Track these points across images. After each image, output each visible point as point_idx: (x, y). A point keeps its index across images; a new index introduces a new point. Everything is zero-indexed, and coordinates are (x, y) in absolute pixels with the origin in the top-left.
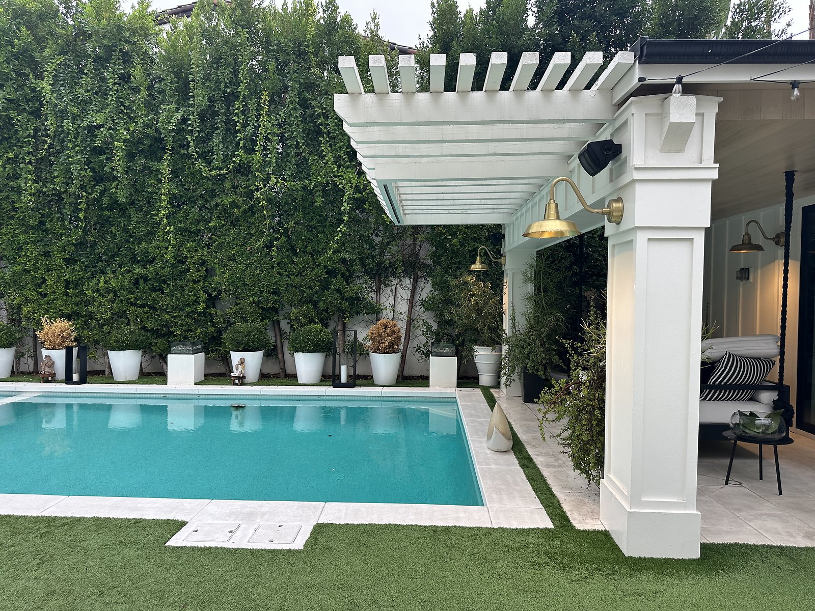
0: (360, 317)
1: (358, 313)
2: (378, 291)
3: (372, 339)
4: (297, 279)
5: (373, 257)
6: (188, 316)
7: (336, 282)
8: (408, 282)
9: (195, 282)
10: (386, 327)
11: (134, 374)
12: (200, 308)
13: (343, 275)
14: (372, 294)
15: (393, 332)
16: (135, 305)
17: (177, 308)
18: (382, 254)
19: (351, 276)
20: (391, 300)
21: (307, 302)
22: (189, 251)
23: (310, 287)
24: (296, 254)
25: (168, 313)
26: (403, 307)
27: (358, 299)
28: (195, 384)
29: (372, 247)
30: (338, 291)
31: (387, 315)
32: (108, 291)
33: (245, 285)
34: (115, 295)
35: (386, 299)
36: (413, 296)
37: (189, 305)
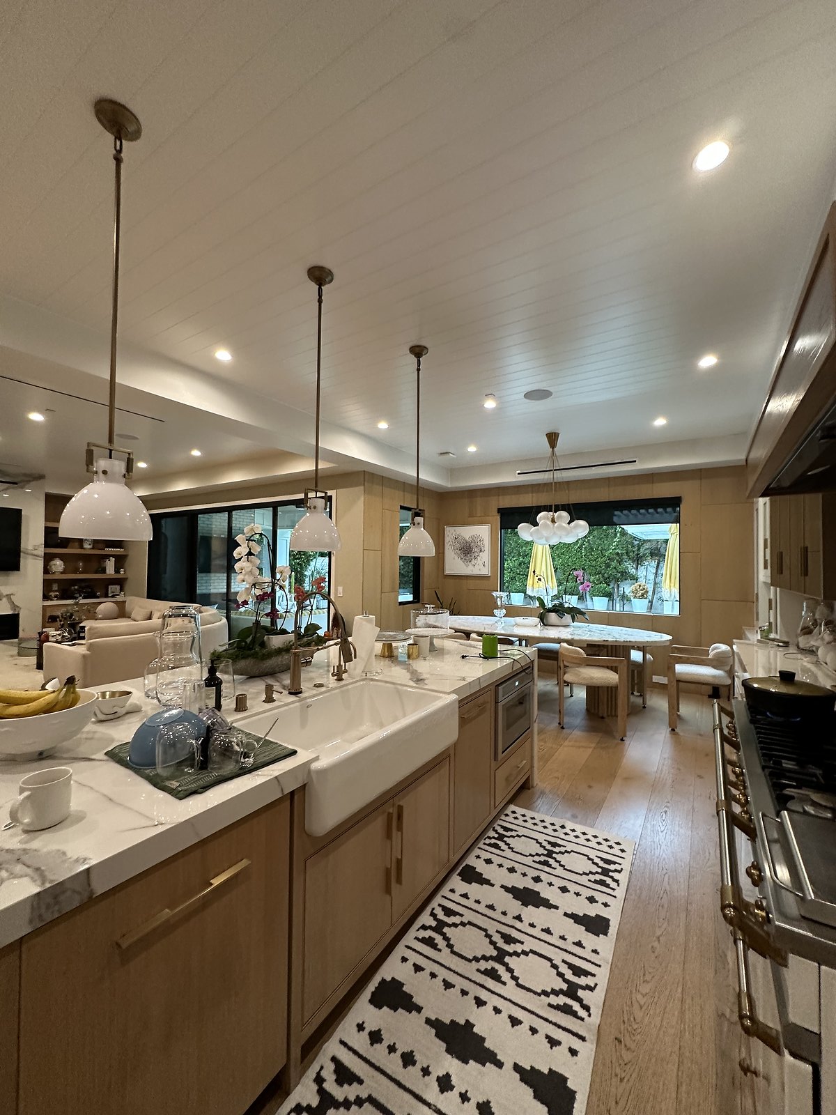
0: (627, 581)
1: (626, 580)
2: (637, 568)
3: (633, 592)
4: (594, 563)
5: (634, 551)
7: (613, 564)
8: (654, 563)
10: (640, 586)
13: (617, 561)
14: (633, 570)
15: (644, 589)
16: (519, 574)
18: (639, 549)
19: (622, 561)
20: (644, 573)
21: (598, 574)
23: (600, 567)
24: (593, 551)
26: (652, 577)
27: (626, 572)
29: (633, 546)
30: (615, 568)
31: (642, 581)
34: (511, 570)
35: (641, 572)
36: (657, 571)
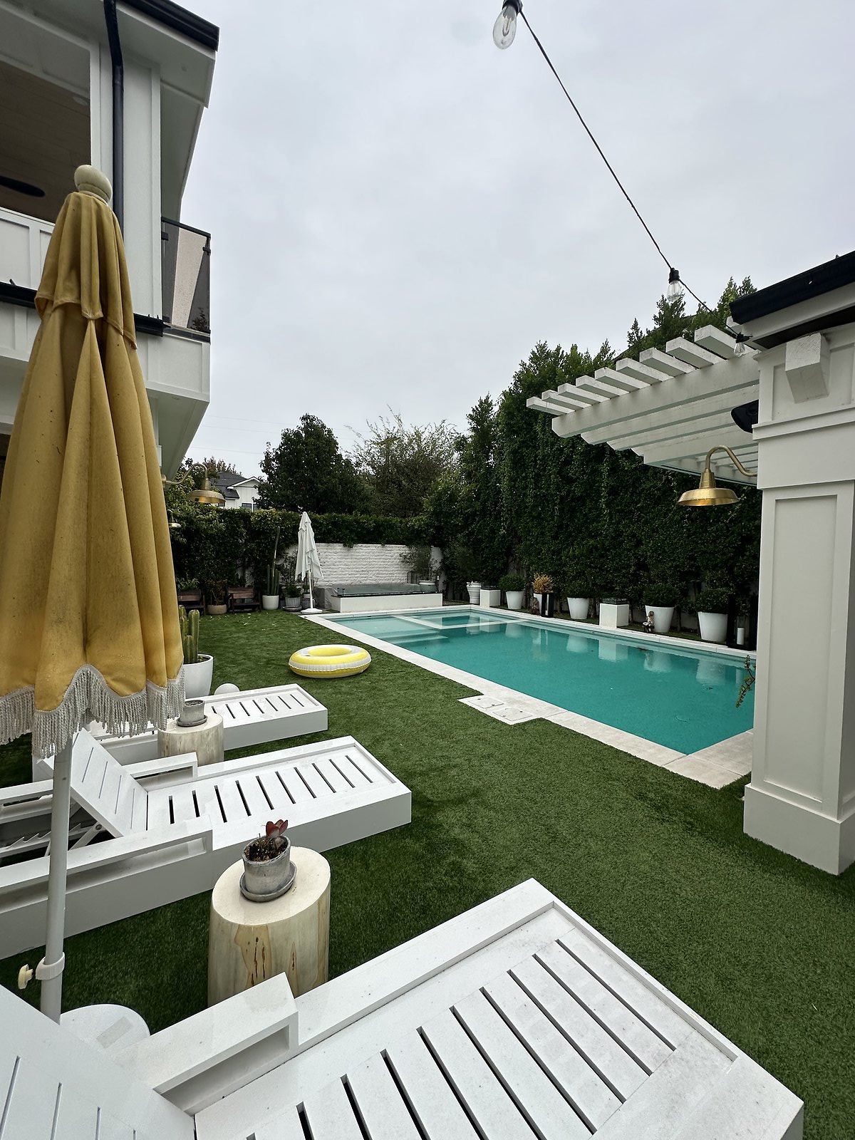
6: (624, 576)
9: (629, 550)
11: (582, 615)
12: (632, 569)
17: (616, 570)
22: (624, 527)
25: (611, 573)
28: (618, 627)
32: (575, 557)
33: (665, 552)
34: (579, 560)
37: (624, 568)
